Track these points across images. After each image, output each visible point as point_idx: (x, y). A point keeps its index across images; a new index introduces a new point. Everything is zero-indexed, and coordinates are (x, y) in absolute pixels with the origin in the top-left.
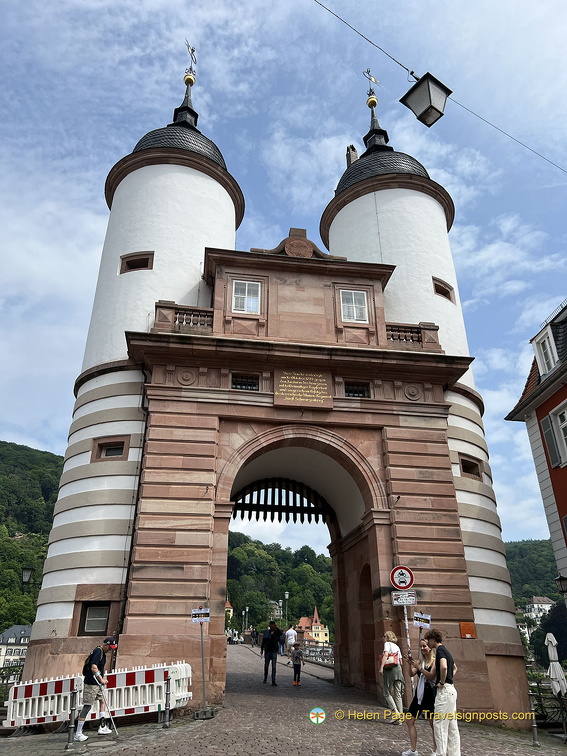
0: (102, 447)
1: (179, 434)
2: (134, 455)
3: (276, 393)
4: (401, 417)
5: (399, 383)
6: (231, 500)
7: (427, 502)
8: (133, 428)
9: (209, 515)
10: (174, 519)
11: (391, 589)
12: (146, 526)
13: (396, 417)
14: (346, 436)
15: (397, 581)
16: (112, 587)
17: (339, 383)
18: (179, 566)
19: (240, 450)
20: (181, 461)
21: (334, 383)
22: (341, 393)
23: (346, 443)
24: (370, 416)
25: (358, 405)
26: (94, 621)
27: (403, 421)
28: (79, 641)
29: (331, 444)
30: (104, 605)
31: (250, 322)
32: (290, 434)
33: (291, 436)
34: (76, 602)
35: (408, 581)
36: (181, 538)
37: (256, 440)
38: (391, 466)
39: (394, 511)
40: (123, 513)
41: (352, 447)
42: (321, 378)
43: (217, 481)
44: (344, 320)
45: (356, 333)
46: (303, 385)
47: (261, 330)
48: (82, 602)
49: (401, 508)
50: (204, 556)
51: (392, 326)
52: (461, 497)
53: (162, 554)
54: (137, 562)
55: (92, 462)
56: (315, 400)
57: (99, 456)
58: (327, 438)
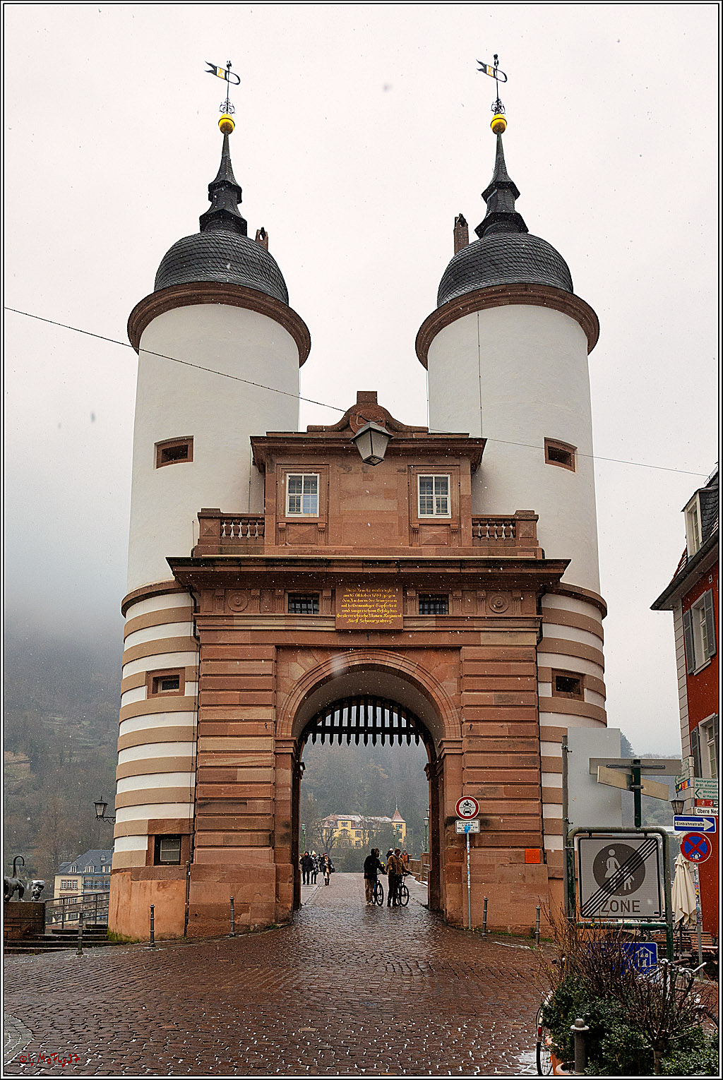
0: (156, 680)
1: (235, 667)
3: (338, 616)
4: (482, 634)
5: (483, 594)
6: (293, 736)
7: (503, 729)
10: (234, 757)
12: (209, 764)
13: (477, 634)
14: (420, 658)
15: (461, 811)
16: (181, 822)
17: (412, 599)
19: (301, 682)
20: (237, 697)
22: (414, 609)
23: (419, 667)
24: (446, 635)
26: (167, 852)
27: (484, 639)
28: (155, 869)
29: (402, 669)
31: (307, 528)
32: (356, 660)
33: (357, 663)
34: (150, 836)
35: (473, 810)
36: (242, 775)
37: (318, 668)
38: (466, 691)
39: (465, 740)
40: (186, 750)
41: (425, 672)
42: (390, 593)
43: (277, 716)
44: (420, 516)
45: (436, 531)
46: (371, 604)
47: (322, 536)
48: (155, 835)
49: (473, 736)
50: (266, 792)
51: (480, 520)
52: (548, 720)
53: (224, 791)
54: (200, 799)
55: (148, 697)
56: (382, 621)
57: (155, 691)
58: (397, 662)
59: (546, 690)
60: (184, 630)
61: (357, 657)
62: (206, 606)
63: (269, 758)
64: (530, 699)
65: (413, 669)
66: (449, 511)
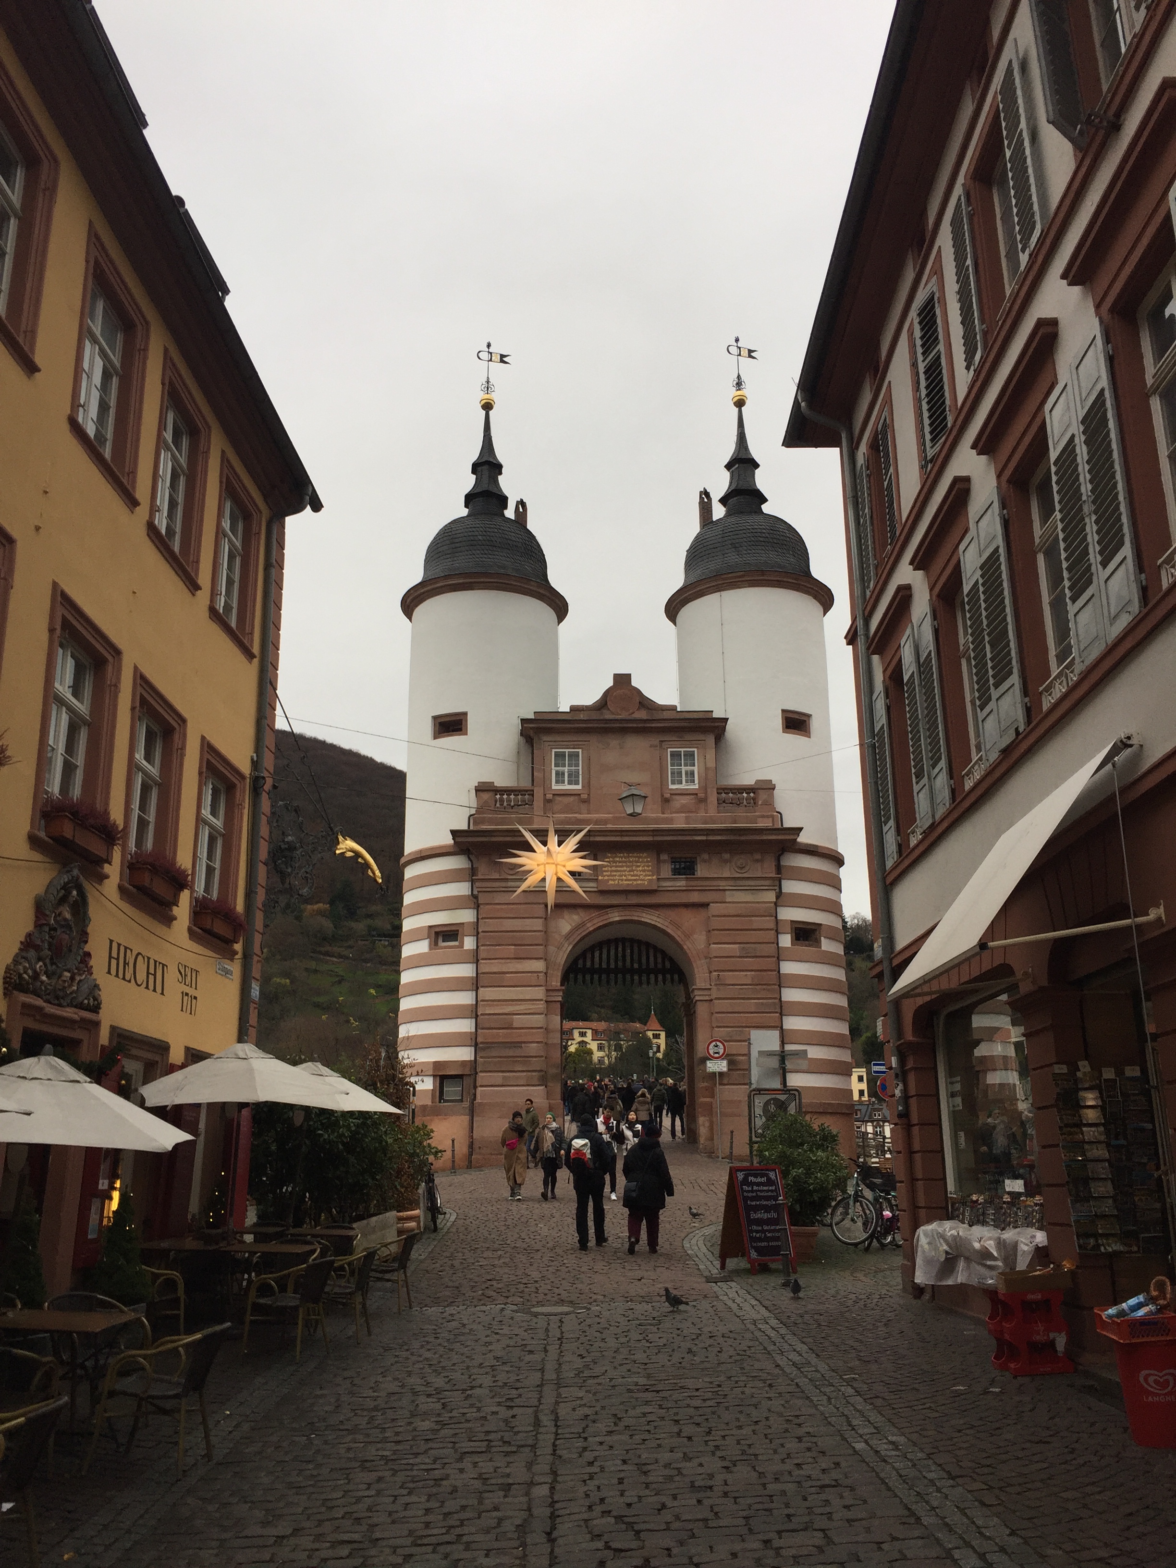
0: (437, 933)
1: (509, 924)
2: (469, 943)
3: (600, 878)
4: (727, 893)
5: (727, 856)
6: (561, 985)
7: (747, 978)
8: (466, 916)
9: (542, 1000)
10: (511, 1005)
11: (704, 1060)
12: (487, 1012)
13: (722, 892)
14: (672, 914)
15: (711, 1052)
16: (463, 1063)
17: (664, 861)
18: (517, 1045)
19: (568, 937)
20: (512, 951)
21: (659, 861)
22: (666, 870)
23: (672, 922)
24: (696, 893)
25: (683, 883)
26: (453, 1091)
27: (729, 897)
28: (440, 1106)
29: (657, 924)
30: (457, 1078)
31: (572, 799)
32: (615, 916)
33: (617, 919)
34: (434, 1076)
35: (721, 1051)
36: (518, 1021)
37: (582, 925)
38: (714, 943)
39: (714, 988)
40: (465, 998)
41: (678, 927)
42: (645, 857)
43: (547, 968)
44: (672, 787)
45: (684, 800)
46: (627, 867)
47: (584, 807)
48: (440, 1076)
49: (721, 984)
50: (539, 1036)
51: (724, 789)
52: (789, 968)
53: (501, 1035)
54: (482, 1043)
55: (431, 949)
56: (639, 882)
57: (436, 944)
58: (653, 917)
59: (786, 940)
60: (462, 889)
61: (616, 914)
62: (483, 871)
63: (541, 1006)
64: (770, 949)
65: (666, 924)
66: (696, 781)
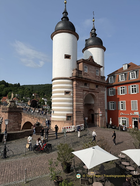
0: (66, 92)
1: (79, 92)
2: (71, 94)
5: (102, 86)
7: (103, 103)
8: (71, 90)
9: (83, 105)
10: (80, 105)
13: (100, 91)
18: (80, 112)
20: (79, 97)
21: (95, 85)
25: (97, 89)
28: (67, 121)
30: (70, 116)
31: (86, 74)
34: (66, 116)
36: (80, 108)
37: (86, 93)
38: (99, 98)
39: (99, 104)
41: (96, 95)
43: (83, 100)
44: (96, 75)
46: (92, 86)
50: (82, 110)
51: (101, 76)
55: (65, 95)
58: (93, 93)
61: (90, 92)
62: (76, 83)
